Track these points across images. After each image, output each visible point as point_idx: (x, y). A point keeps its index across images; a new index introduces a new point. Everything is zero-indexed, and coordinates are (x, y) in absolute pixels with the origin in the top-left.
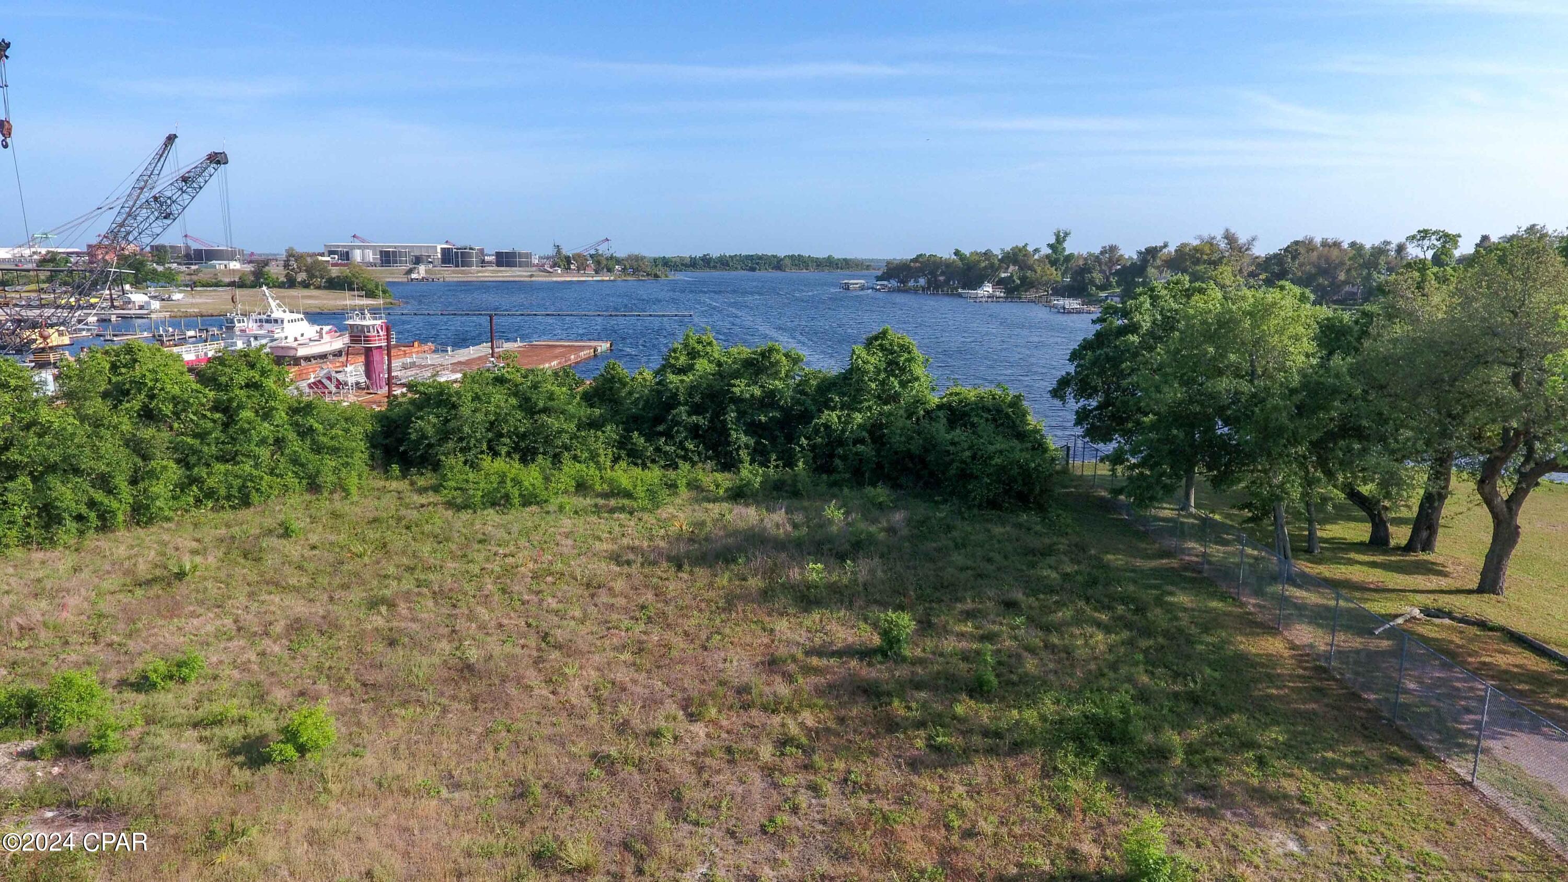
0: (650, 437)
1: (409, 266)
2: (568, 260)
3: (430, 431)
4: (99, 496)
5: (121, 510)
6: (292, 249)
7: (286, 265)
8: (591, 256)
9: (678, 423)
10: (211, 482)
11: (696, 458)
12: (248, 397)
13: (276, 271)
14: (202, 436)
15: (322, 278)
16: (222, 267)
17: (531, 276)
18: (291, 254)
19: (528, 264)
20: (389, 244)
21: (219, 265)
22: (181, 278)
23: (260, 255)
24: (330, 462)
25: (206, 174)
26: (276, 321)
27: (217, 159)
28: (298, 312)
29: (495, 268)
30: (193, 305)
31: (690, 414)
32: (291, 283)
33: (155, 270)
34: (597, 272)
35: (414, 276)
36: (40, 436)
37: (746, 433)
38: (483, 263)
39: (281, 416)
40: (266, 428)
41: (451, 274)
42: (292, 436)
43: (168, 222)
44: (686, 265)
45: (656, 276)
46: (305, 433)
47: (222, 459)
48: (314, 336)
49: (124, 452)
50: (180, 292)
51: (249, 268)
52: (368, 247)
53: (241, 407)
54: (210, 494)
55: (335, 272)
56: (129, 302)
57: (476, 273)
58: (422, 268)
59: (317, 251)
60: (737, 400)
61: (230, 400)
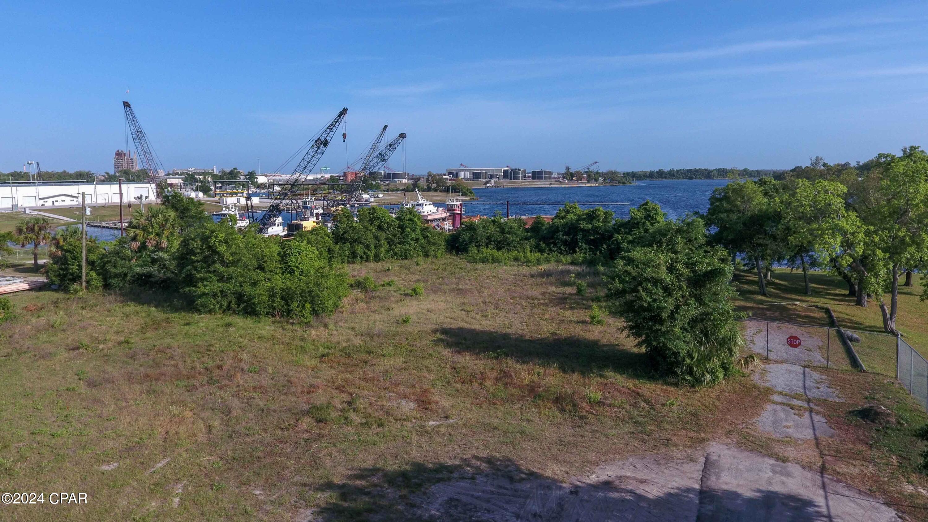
0: (548, 244)
1: (487, 180)
2: (572, 175)
3: (467, 239)
4: (366, 251)
5: (371, 254)
6: (430, 172)
7: (427, 181)
8: (586, 172)
9: (558, 239)
10: (396, 250)
11: (565, 253)
12: (409, 224)
13: (423, 183)
14: (394, 236)
15: (443, 186)
16: (399, 182)
17: (550, 184)
18: (430, 175)
19: (549, 178)
20: (477, 168)
21: (398, 181)
22: (383, 187)
23: (417, 176)
24: (433, 248)
25: (398, 143)
26: (420, 205)
27: (402, 136)
28: (430, 201)
29: (531, 180)
30: (388, 199)
31: (563, 235)
32: (429, 189)
33: (372, 183)
34: (588, 182)
35: (488, 185)
36: (353, 230)
37: (586, 244)
38: (525, 177)
39: (418, 231)
40: (413, 235)
41: (508, 184)
42: (421, 238)
43: (383, 163)
44: (647, 177)
45: (624, 183)
46: (426, 237)
47: (400, 243)
48: (435, 211)
49: (373, 239)
50: (382, 194)
51: (411, 182)
52: (467, 170)
53: (406, 227)
54: (396, 254)
55: (449, 183)
56: (362, 198)
57: (521, 183)
58: (493, 181)
59: (443, 173)
60: (583, 230)
61: (404, 225)
